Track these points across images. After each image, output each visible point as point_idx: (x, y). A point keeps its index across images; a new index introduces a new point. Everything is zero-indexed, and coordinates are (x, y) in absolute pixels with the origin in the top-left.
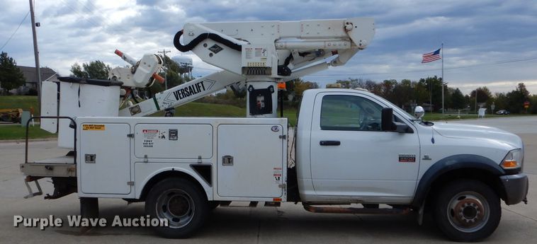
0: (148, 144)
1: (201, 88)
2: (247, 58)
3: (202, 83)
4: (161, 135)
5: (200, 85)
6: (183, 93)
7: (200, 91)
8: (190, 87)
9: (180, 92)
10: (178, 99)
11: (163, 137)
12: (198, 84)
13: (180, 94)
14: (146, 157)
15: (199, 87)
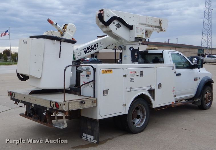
0: (132, 80)
1: (97, 47)
2: (137, 33)
3: (97, 44)
4: (137, 75)
5: (96, 45)
6: (88, 50)
7: (96, 49)
8: (91, 46)
9: (87, 49)
10: (85, 53)
11: (138, 75)
12: (95, 44)
13: (86, 50)
14: (131, 88)
15: (96, 46)
